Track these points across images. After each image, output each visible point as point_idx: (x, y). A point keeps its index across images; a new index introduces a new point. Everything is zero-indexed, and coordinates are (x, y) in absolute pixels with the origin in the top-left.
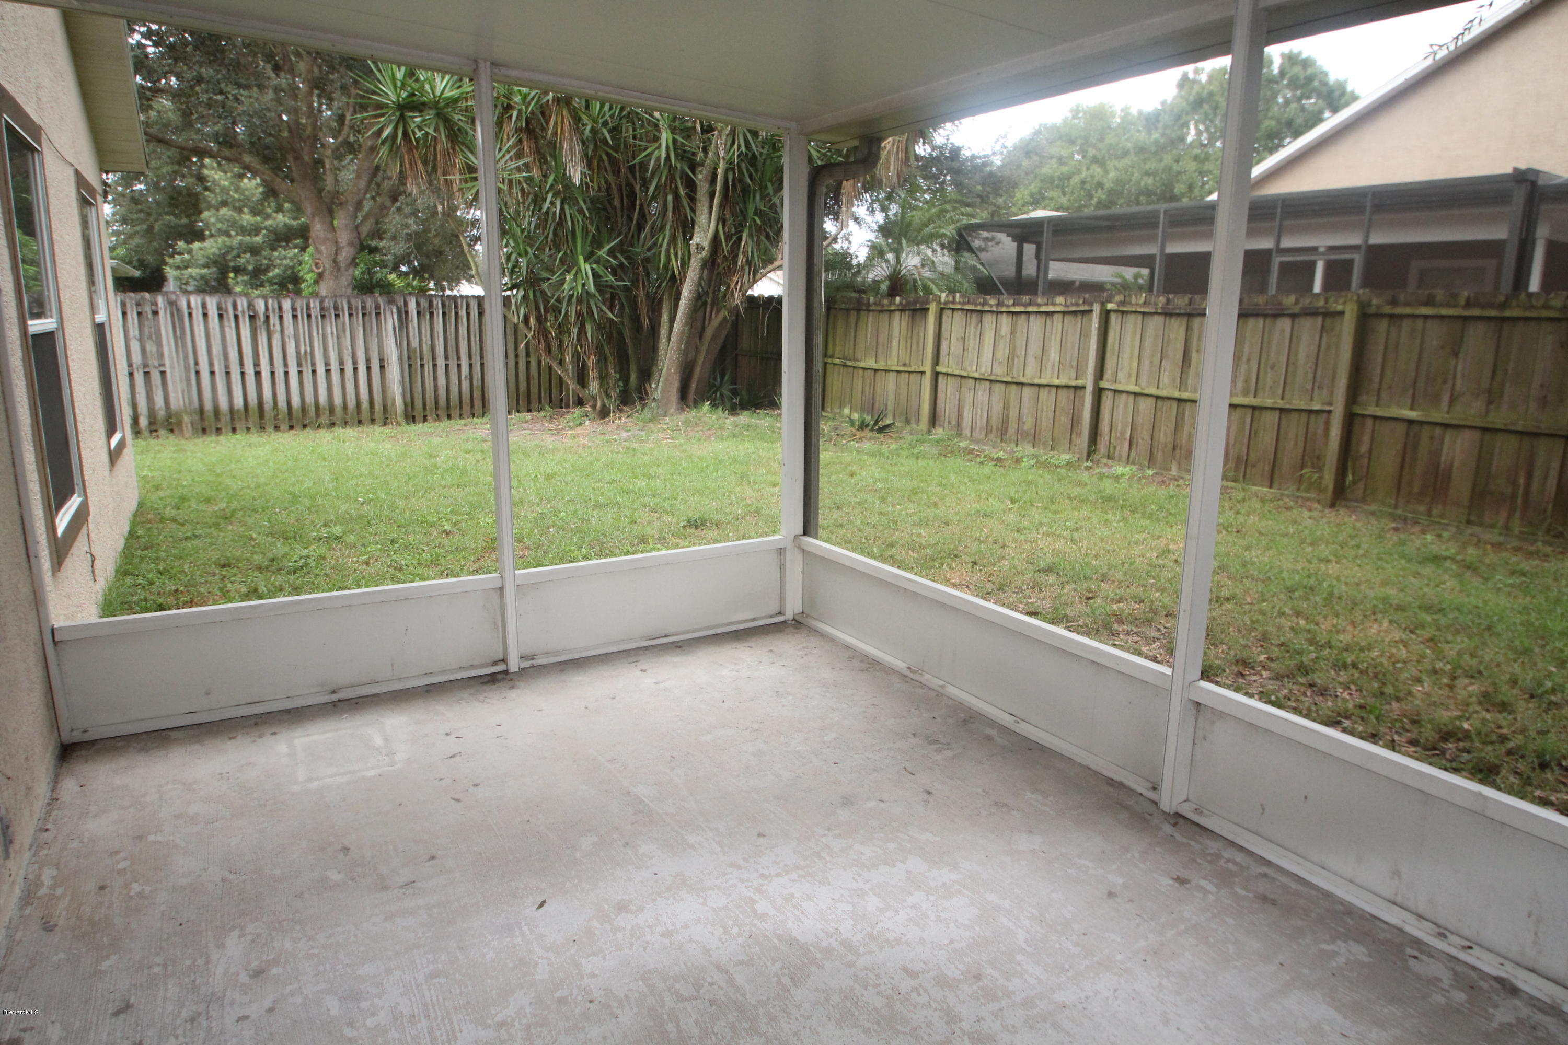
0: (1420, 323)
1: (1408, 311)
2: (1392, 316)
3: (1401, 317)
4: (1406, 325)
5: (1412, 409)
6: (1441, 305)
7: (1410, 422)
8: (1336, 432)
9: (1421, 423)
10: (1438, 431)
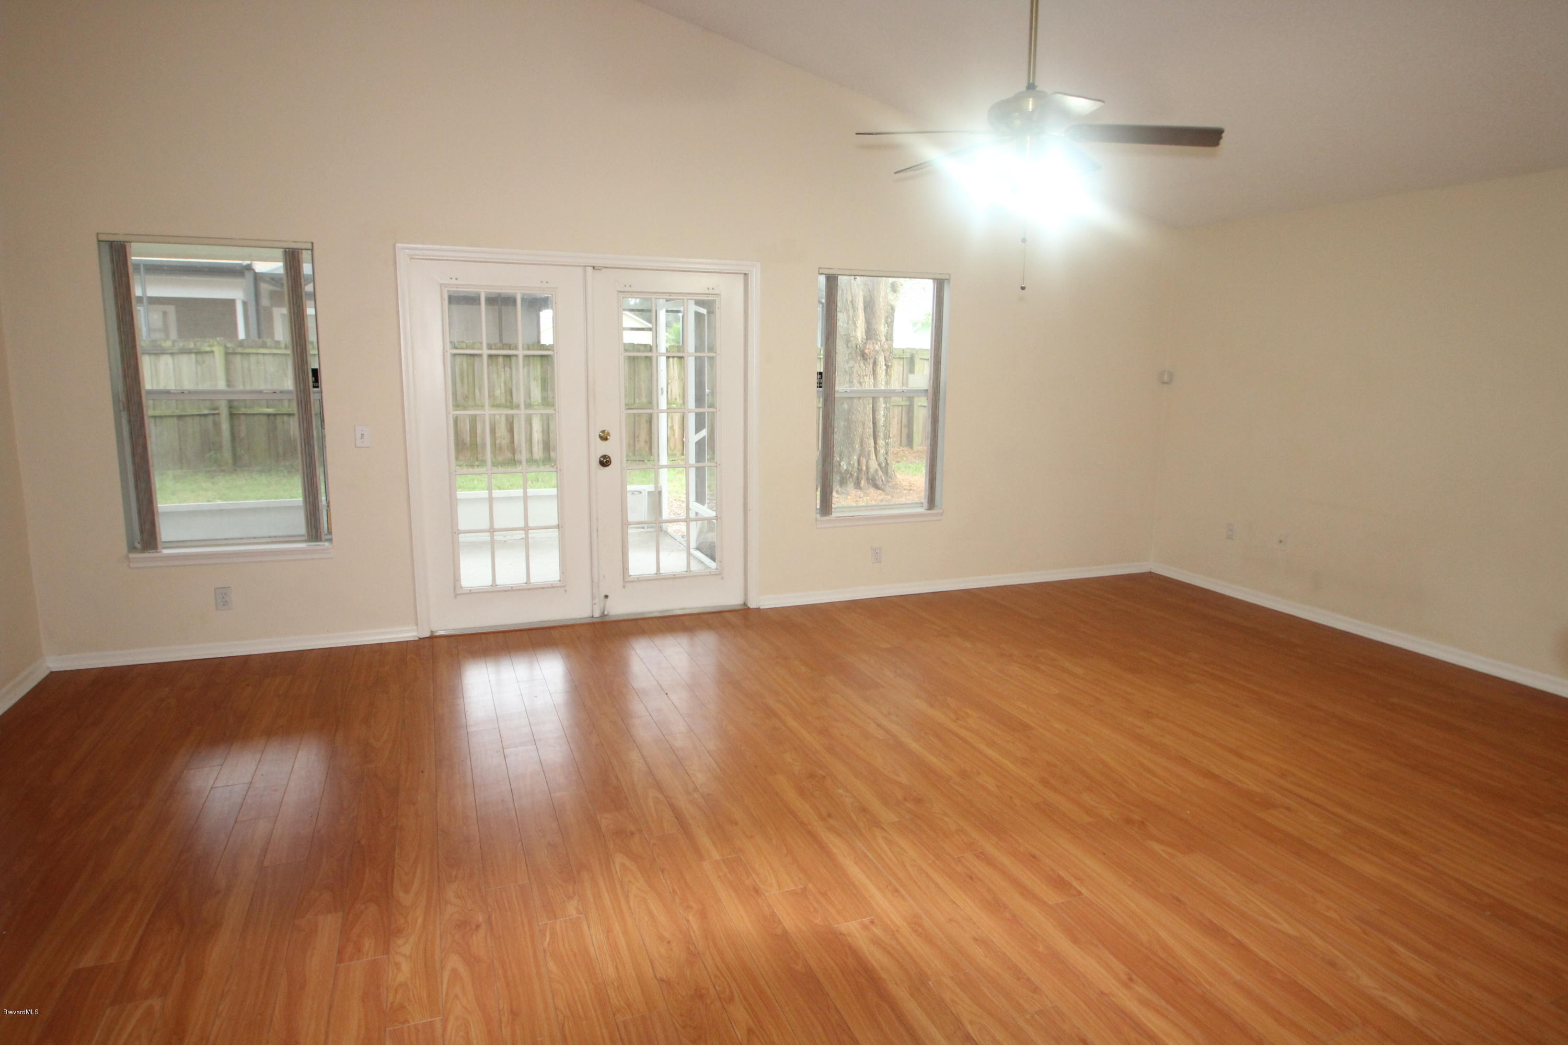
0: (261, 357)
1: (254, 351)
2: (242, 354)
3: (248, 354)
4: (253, 359)
5: (268, 407)
6: (271, 348)
7: (269, 415)
8: (225, 426)
9: (275, 415)
10: (286, 418)
